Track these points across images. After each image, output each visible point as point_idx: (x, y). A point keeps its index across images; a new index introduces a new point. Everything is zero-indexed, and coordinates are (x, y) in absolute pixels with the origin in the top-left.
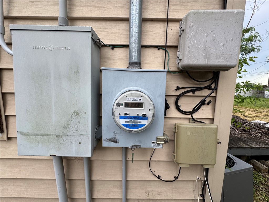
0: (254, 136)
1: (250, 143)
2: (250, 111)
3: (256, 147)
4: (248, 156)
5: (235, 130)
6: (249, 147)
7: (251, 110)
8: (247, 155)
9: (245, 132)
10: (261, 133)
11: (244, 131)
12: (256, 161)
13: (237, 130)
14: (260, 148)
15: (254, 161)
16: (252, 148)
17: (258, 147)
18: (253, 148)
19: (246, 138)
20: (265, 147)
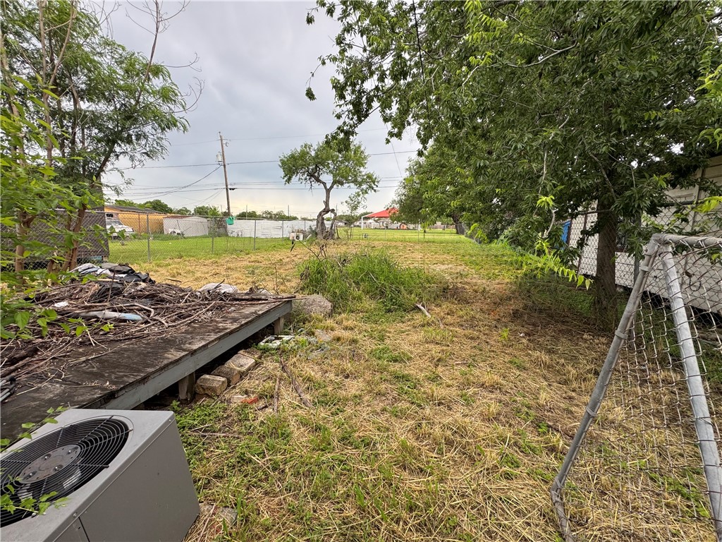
0: (200, 322)
1: (190, 343)
2: (205, 265)
3: (200, 348)
4: (191, 375)
5: (160, 322)
6: (186, 355)
7: (207, 262)
8: (187, 374)
9: (184, 318)
10: (212, 310)
11: (179, 317)
12: (207, 376)
13: (164, 322)
14: (207, 345)
15: (204, 379)
16: (193, 353)
17: (204, 346)
18: (195, 351)
19: (183, 333)
20: (216, 340)
